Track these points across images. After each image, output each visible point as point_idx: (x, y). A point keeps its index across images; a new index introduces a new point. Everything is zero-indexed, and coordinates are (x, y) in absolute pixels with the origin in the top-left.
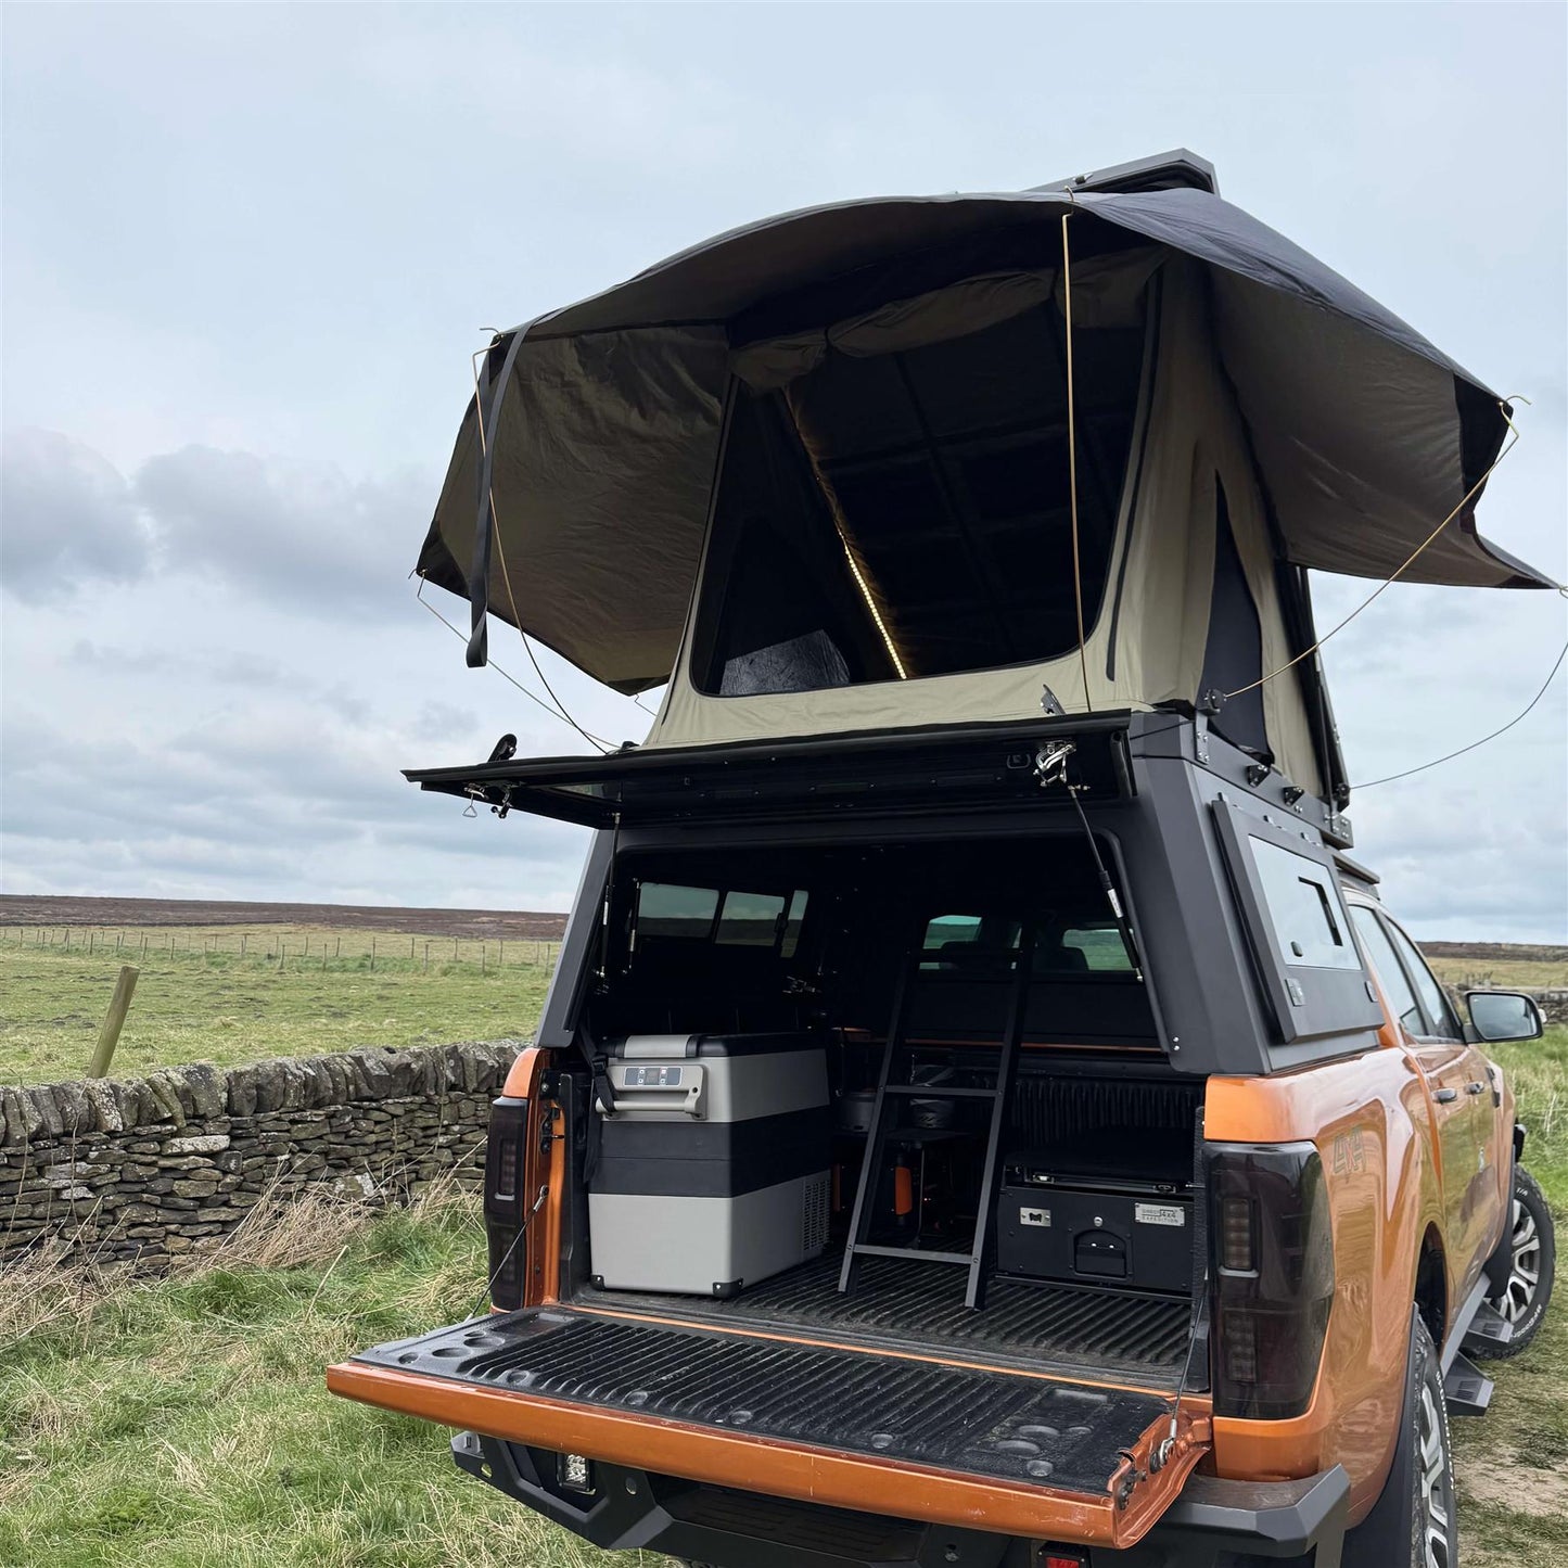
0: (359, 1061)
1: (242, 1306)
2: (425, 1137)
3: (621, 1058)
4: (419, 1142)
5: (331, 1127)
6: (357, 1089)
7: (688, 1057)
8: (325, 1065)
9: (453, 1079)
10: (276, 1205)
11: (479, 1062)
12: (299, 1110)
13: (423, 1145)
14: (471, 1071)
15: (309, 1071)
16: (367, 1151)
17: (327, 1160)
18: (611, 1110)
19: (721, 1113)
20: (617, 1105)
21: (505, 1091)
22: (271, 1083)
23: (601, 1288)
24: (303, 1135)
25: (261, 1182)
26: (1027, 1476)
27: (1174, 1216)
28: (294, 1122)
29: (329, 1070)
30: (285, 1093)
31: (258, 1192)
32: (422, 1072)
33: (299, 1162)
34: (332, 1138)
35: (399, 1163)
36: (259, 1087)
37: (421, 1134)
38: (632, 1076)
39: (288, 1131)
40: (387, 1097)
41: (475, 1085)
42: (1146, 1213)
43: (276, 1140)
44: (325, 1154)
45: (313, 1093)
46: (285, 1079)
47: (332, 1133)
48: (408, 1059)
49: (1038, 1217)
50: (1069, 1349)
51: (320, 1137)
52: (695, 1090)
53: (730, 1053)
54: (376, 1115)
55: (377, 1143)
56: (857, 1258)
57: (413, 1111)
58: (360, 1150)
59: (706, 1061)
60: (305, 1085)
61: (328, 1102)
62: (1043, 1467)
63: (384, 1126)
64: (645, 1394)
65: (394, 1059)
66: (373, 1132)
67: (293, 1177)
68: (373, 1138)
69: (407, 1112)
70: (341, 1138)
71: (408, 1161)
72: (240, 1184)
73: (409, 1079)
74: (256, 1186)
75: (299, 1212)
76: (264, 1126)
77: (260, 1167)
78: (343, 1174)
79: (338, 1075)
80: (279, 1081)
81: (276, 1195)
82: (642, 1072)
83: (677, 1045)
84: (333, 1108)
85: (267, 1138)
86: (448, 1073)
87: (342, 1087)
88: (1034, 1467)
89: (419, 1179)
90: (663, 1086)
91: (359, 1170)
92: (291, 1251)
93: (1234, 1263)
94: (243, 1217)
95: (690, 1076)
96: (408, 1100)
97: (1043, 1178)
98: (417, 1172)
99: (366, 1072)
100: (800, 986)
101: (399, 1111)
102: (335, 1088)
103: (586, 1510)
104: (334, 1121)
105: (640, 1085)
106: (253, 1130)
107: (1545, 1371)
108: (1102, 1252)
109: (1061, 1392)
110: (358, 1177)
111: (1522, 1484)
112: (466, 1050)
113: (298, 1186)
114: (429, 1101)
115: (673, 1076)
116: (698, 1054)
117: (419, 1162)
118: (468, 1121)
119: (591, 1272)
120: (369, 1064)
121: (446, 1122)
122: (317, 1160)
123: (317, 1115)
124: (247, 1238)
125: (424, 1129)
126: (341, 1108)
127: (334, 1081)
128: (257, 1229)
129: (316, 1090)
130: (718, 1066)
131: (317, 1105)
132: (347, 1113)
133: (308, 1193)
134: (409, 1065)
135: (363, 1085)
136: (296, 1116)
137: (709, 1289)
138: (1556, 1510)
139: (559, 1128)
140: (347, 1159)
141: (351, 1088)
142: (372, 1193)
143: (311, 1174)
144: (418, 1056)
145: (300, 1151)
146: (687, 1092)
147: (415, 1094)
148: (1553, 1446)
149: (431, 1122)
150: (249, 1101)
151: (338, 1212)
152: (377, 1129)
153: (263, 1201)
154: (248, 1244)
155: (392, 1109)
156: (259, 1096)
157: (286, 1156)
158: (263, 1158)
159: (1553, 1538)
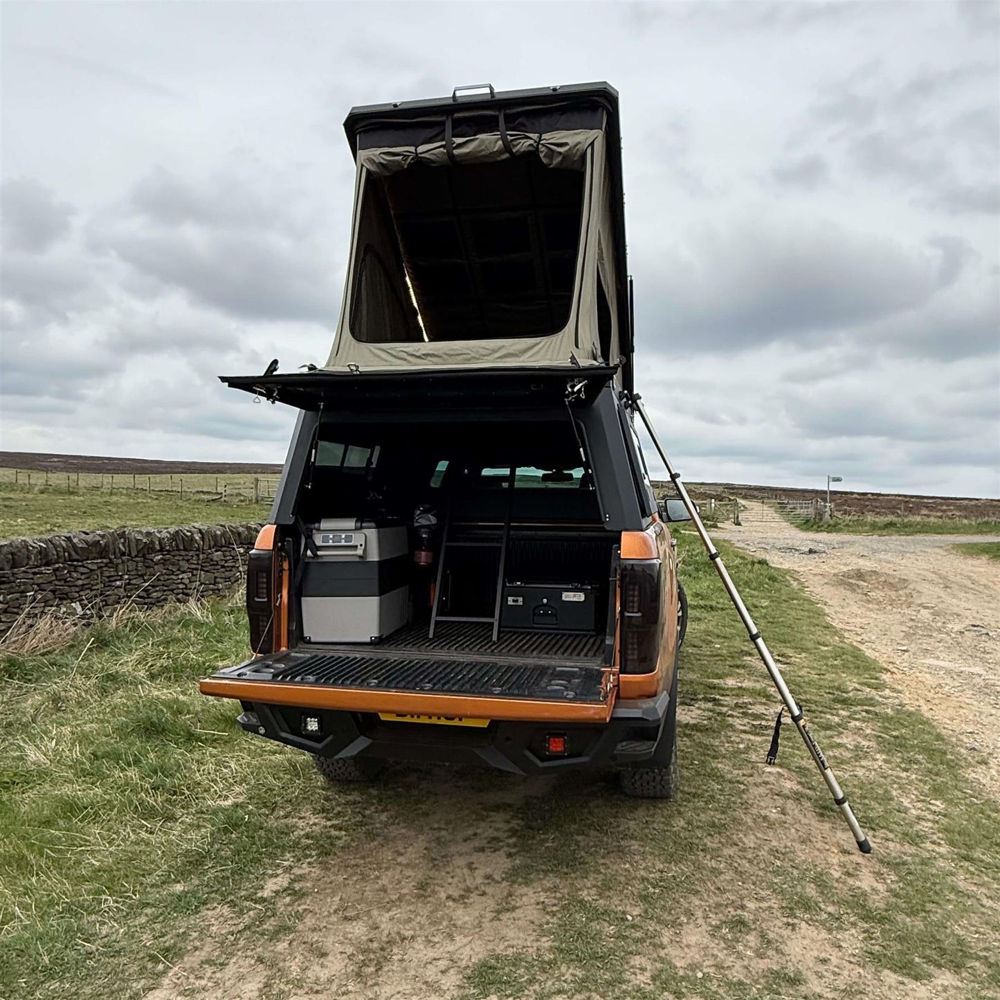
0: (69, 539)
1: (26, 674)
2: (110, 581)
3: (318, 530)
4: (107, 584)
5: (56, 576)
6: (70, 554)
7: (356, 529)
8: (50, 541)
9: (124, 549)
10: (29, 622)
11: (137, 540)
12: (37, 567)
13: (109, 586)
14: (133, 545)
15: (42, 544)
16: (77, 589)
17: (55, 594)
18: (316, 556)
19: (374, 556)
20: (319, 553)
21: (255, 547)
22: (20, 551)
23: (309, 642)
24: (40, 581)
25: (18, 608)
26: (566, 698)
27: (580, 597)
28: (35, 574)
29: (52, 544)
30: (29, 558)
31: (18, 614)
32: (106, 545)
33: (40, 596)
34: (56, 582)
35: (96, 596)
36: (12, 554)
37: (107, 580)
38: (325, 539)
39: (32, 579)
40: (88, 559)
41: (136, 553)
42: (568, 597)
43: (25, 584)
44: (53, 591)
45: (44, 557)
46: (28, 549)
47: (57, 580)
48: (98, 538)
49: (517, 601)
50: (547, 653)
51: (50, 582)
52: (361, 545)
53: (377, 527)
54: (82, 570)
55: (83, 585)
56: (437, 623)
57: (102, 567)
58: (74, 589)
59: (365, 531)
60: (40, 552)
61: (53, 561)
62: (571, 694)
63: (86, 576)
64: (376, 681)
65: (90, 538)
66: (80, 579)
67: (37, 605)
68: (80, 582)
69: (99, 568)
70: (62, 583)
71: (101, 595)
72: (6, 609)
73: (98, 550)
74: (15, 610)
75: (43, 624)
76: (18, 576)
77: (17, 599)
78: (65, 602)
79: (59, 547)
80: (24, 550)
81: (29, 616)
82: (331, 537)
83: (350, 524)
84: (57, 566)
85: (20, 582)
86: (121, 546)
87: (61, 554)
88: (567, 694)
89: (107, 605)
90: (343, 543)
91: (73, 600)
92: (41, 645)
93: (631, 610)
94: (10, 628)
95: (358, 539)
96: (99, 561)
97: (519, 583)
98: (105, 601)
99: (74, 545)
100: (374, 495)
101: (95, 567)
102: (58, 555)
103: (319, 742)
104: (58, 573)
105: (331, 543)
106: (12, 579)
107: (683, 668)
108: (545, 614)
109: (558, 669)
110: (73, 604)
111: (683, 712)
112: (130, 534)
113: (41, 610)
114: (111, 562)
115: (348, 539)
116: (361, 528)
117: (107, 596)
118: (132, 573)
119: (303, 634)
120: (75, 540)
121: (120, 574)
122: (50, 595)
123: (47, 570)
124: (13, 639)
125: (108, 577)
126: (61, 565)
127: (56, 550)
128: (19, 634)
129: (47, 555)
130: (372, 533)
131: (47, 564)
132: (64, 568)
133: (46, 613)
134: (99, 541)
135: (73, 553)
136: (36, 570)
137: (368, 640)
138: (698, 720)
139: (286, 566)
140: (66, 594)
141: (66, 554)
142: (82, 613)
143: (46, 603)
144: (103, 536)
145: (40, 590)
146: (357, 546)
147: (101, 558)
148: (692, 697)
149: (112, 574)
150: (7, 562)
151: (64, 623)
152: (83, 577)
153: (20, 618)
154: (14, 642)
155: (90, 566)
156: (13, 559)
157: (32, 593)
158: (19, 594)
159: (701, 731)
